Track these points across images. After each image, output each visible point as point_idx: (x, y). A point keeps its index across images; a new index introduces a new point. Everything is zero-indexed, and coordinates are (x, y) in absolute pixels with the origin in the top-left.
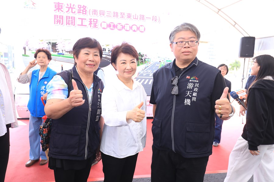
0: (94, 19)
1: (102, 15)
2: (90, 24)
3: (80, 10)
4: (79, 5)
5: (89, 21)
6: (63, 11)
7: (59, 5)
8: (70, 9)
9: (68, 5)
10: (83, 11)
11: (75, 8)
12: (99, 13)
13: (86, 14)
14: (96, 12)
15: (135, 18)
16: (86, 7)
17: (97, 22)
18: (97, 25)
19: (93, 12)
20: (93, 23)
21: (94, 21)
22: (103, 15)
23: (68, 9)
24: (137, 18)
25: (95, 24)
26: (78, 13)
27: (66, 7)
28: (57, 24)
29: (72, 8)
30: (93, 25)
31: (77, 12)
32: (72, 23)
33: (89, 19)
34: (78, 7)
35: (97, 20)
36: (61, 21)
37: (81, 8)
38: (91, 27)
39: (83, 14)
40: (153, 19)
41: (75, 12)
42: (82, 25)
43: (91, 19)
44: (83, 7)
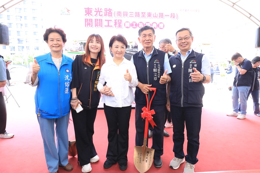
0: (118, 20)
1: (125, 16)
2: (115, 24)
3: (107, 13)
4: (105, 9)
5: (114, 22)
6: (92, 15)
7: (88, 10)
8: (98, 13)
9: (96, 9)
10: (109, 14)
11: (102, 12)
12: (123, 14)
13: (111, 16)
14: (120, 14)
15: (154, 16)
16: (111, 10)
17: (121, 22)
18: (121, 25)
19: (118, 14)
20: (118, 24)
21: (118, 22)
22: (127, 15)
23: (96, 12)
24: (156, 16)
25: (120, 24)
26: (105, 15)
27: (95, 11)
28: (87, 26)
29: (100, 12)
30: (118, 25)
31: (103, 14)
32: (100, 24)
33: (115, 20)
34: (105, 10)
35: (121, 20)
36: (91, 24)
37: (107, 10)
38: (116, 27)
39: (109, 16)
40: (171, 16)
41: (102, 15)
42: (108, 26)
43: (116, 20)
44: (109, 10)
